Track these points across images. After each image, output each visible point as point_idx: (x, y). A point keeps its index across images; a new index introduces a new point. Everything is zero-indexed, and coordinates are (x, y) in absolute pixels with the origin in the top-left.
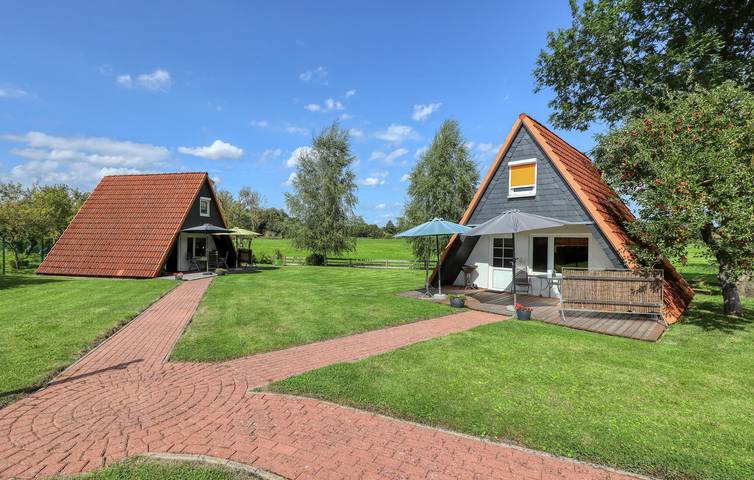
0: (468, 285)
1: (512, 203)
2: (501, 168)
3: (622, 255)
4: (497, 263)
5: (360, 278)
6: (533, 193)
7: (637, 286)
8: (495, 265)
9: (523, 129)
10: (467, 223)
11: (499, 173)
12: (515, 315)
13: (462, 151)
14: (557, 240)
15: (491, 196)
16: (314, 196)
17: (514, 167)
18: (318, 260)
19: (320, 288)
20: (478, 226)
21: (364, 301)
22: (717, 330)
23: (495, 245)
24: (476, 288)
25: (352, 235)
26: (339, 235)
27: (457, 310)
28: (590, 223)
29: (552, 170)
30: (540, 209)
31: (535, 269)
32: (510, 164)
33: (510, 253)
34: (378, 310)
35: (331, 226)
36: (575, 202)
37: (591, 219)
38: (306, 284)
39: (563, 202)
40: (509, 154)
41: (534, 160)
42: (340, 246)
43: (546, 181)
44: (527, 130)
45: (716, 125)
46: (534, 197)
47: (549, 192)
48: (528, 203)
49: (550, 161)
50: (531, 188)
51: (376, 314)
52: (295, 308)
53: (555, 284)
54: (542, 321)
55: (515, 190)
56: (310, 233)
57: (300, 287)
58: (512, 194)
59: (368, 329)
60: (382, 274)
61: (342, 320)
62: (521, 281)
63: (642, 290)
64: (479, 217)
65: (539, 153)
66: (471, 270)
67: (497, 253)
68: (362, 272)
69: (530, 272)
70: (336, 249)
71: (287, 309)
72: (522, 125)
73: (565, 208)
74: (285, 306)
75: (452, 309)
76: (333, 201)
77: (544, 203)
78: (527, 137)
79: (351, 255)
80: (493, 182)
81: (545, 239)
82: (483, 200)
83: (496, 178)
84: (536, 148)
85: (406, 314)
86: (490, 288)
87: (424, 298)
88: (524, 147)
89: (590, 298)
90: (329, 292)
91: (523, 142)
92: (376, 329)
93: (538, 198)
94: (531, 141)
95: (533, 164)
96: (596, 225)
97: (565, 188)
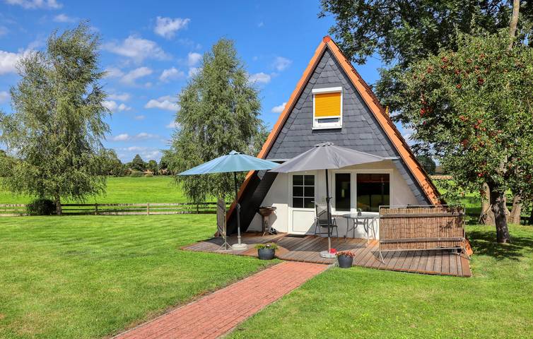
0: (266, 230)
1: (317, 136)
2: (304, 96)
3: (426, 190)
4: (297, 204)
5: (119, 230)
6: (338, 125)
7: (445, 221)
8: (295, 206)
9: (327, 54)
10: (265, 157)
11: (301, 101)
12: (337, 262)
13: (240, 74)
14: (359, 176)
15: (293, 127)
16: (44, 119)
17: (319, 95)
18: (47, 208)
19: (65, 248)
20: (288, 161)
21: (143, 262)
22: (507, 259)
23: (294, 183)
24: (275, 233)
25: (99, 173)
26: (81, 173)
27: (269, 262)
28: (396, 158)
29: (357, 100)
30: (346, 142)
31: (338, 208)
32: (314, 91)
33: (311, 192)
34: (172, 274)
35: (69, 163)
36: (381, 136)
37: (397, 153)
38: (39, 243)
39: (370, 136)
40: (312, 81)
41: (339, 89)
42: (81, 188)
43: (352, 113)
44: (332, 55)
45: (497, 68)
46: (339, 130)
47: (354, 125)
48: (334, 136)
49: (356, 92)
50: (336, 120)
51: (172, 280)
52: (39, 284)
53: (361, 223)
54: (363, 267)
55: (320, 121)
56: (35, 170)
57: (31, 249)
58: (317, 126)
59: (172, 304)
60: (148, 221)
61: (128, 295)
62: (325, 222)
63: (449, 226)
64: (280, 150)
65: (344, 81)
66: (269, 212)
67: (296, 191)
68: (120, 221)
69: (333, 211)
70: (76, 192)
71: (25, 289)
72: (327, 49)
73: (372, 142)
74: (20, 284)
75: (263, 262)
76: (74, 126)
77: (350, 136)
78: (332, 62)
79: (99, 199)
80: (295, 111)
81: (348, 176)
82: (285, 130)
83: (298, 106)
84: (341, 76)
85: (212, 275)
86: (290, 232)
87: (220, 250)
88: (329, 74)
89: (405, 237)
90: (84, 253)
91: (328, 68)
92: (182, 303)
93: (344, 131)
94: (336, 67)
95: (337, 94)
96: (402, 160)
97: (371, 121)
